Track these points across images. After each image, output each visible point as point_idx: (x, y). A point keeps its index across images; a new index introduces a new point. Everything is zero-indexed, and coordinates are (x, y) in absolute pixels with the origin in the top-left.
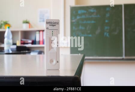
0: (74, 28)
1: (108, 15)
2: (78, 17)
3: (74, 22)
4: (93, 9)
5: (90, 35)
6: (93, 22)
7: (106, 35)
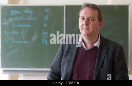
0: (5, 32)
1: (46, 18)
2: (11, 20)
3: (5, 26)
4: (29, 9)
5: (26, 42)
6: (29, 26)
7: (44, 42)
